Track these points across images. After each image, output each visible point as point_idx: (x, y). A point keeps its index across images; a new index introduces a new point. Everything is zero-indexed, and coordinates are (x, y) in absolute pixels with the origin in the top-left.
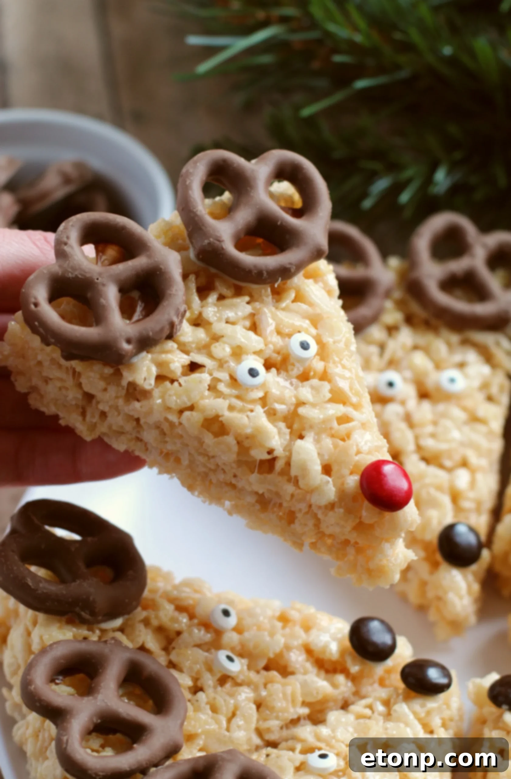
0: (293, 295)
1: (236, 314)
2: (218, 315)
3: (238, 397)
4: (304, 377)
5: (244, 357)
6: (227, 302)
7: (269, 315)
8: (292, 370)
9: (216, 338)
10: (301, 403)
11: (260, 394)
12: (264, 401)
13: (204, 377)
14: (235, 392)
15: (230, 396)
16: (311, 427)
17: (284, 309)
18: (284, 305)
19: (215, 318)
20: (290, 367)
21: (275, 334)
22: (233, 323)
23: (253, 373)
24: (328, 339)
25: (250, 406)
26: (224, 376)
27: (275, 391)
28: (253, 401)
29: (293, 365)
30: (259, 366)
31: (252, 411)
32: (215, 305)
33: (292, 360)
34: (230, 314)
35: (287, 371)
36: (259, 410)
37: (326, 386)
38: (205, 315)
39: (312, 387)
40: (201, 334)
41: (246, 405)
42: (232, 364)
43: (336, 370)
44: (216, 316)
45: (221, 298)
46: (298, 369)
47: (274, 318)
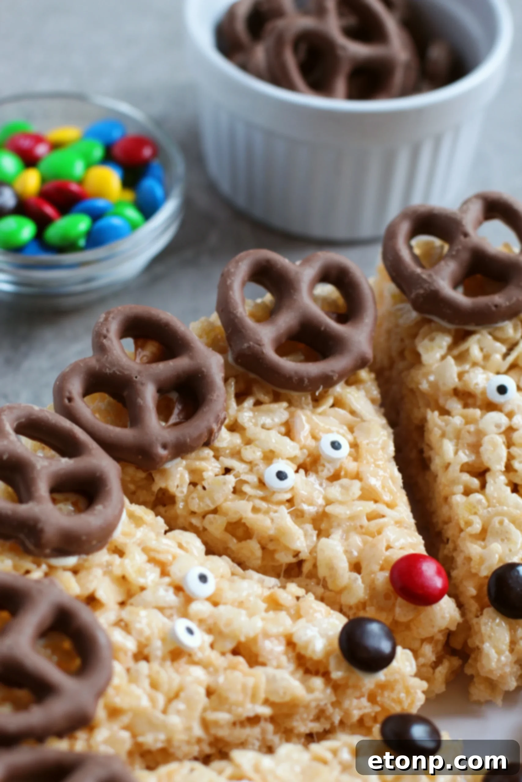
0: (331, 401)
1: (273, 420)
2: (253, 421)
3: (263, 499)
4: (335, 477)
5: (275, 460)
6: (264, 407)
7: (304, 418)
8: (322, 471)
9: (248, 442)
10: (329, 502)
11: (288, 496)
12: (290, 501)
13: (231, 479)
14: (260, 493)
15: (255, 497)
16: (339, 525)
17: (320, 414)
18: (320, 410)
19: (251, 424)
20: (320, 468)
21: (310, 437)
22: (268, 429)
23: (281, 476)
24: (363, 442)
25: (275, 508)
26: (253, 479)
27: (303, 492)
28: (280, 503)
29: (324, 466)
30: (289, 468)
31: (276, 512)
32: (251, 410)
33: (322, 461)
34: (267, 420)
35: (317, 472)
36: (284, 510)
37: (356, 486)
38: (240, 421)
39: (342, 486)
40: (236, 439)
41: (270, 506)
42: (261, 466)
43: (367, 469)
44: (251, 422)
45: (258, 403)
46: (329, 470)
47: (309, 421)
